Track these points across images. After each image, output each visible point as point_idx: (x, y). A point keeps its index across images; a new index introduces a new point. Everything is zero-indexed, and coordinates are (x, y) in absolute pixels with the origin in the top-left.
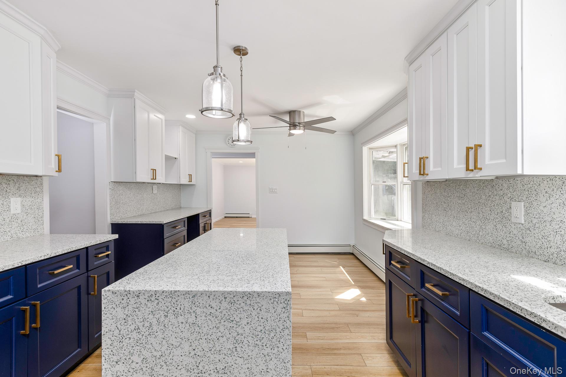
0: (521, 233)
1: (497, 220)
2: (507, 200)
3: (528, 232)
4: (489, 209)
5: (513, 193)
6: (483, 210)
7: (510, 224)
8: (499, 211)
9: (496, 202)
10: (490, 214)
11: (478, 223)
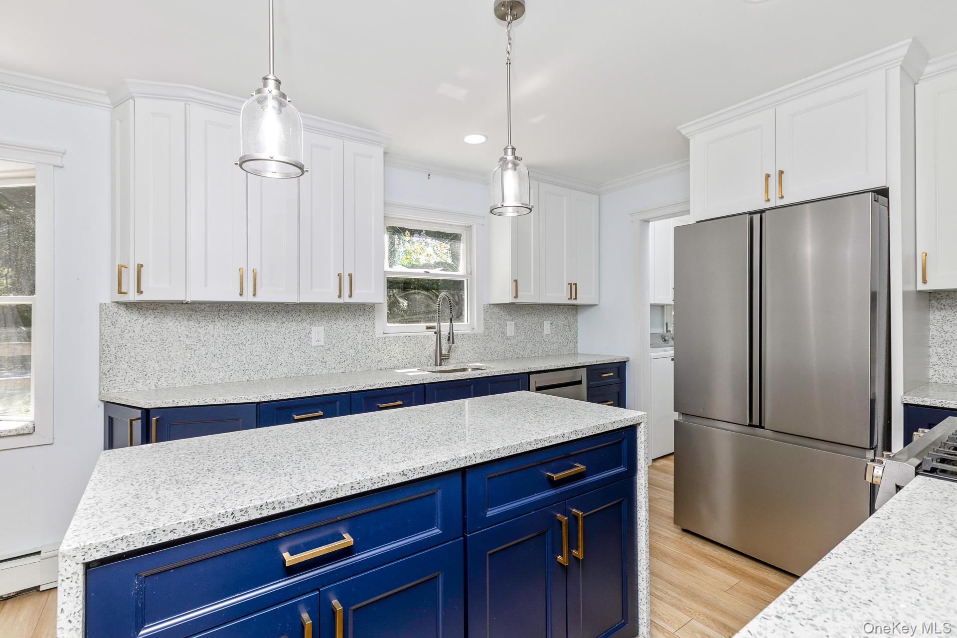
0: (321, 355)
1: (293, 348)
2: (307, 326)
3: (328, 352)
4: (282, 337)
5: (313, 319)
6: (274, 339)
7: (310, 349)
8: (295, 337)
9: (292, 329)
10: (283, 343)
11: (265, 356)
